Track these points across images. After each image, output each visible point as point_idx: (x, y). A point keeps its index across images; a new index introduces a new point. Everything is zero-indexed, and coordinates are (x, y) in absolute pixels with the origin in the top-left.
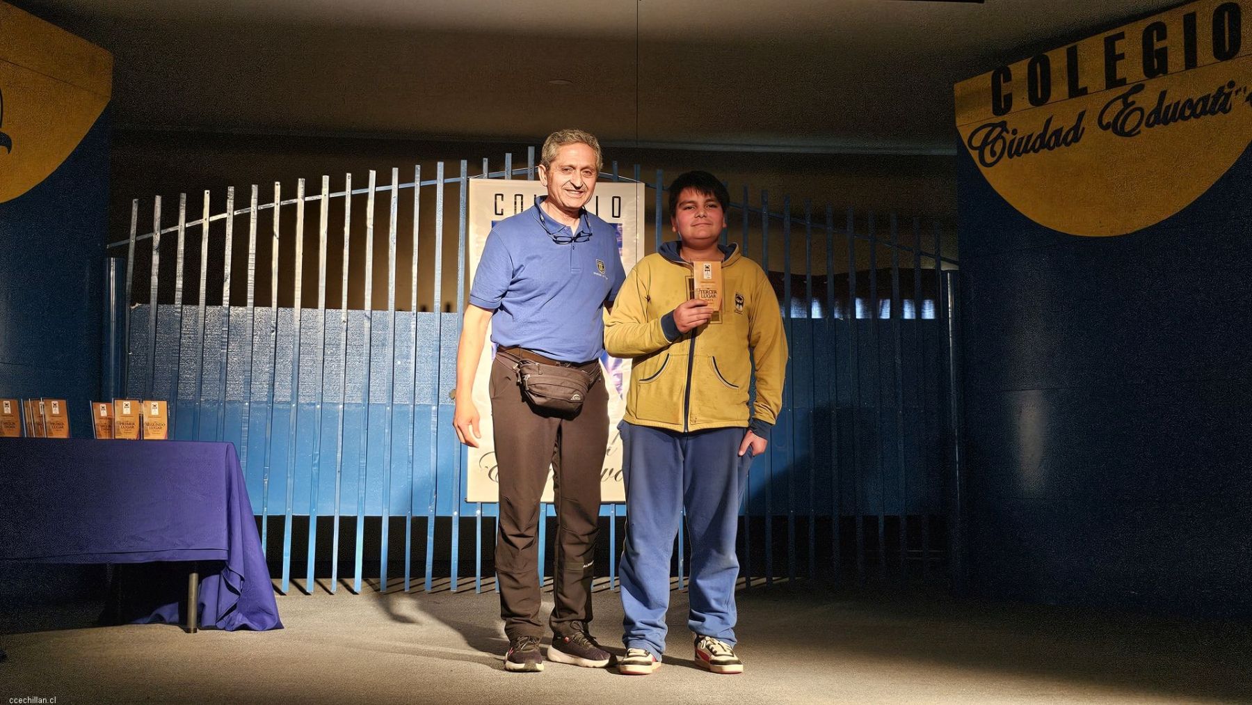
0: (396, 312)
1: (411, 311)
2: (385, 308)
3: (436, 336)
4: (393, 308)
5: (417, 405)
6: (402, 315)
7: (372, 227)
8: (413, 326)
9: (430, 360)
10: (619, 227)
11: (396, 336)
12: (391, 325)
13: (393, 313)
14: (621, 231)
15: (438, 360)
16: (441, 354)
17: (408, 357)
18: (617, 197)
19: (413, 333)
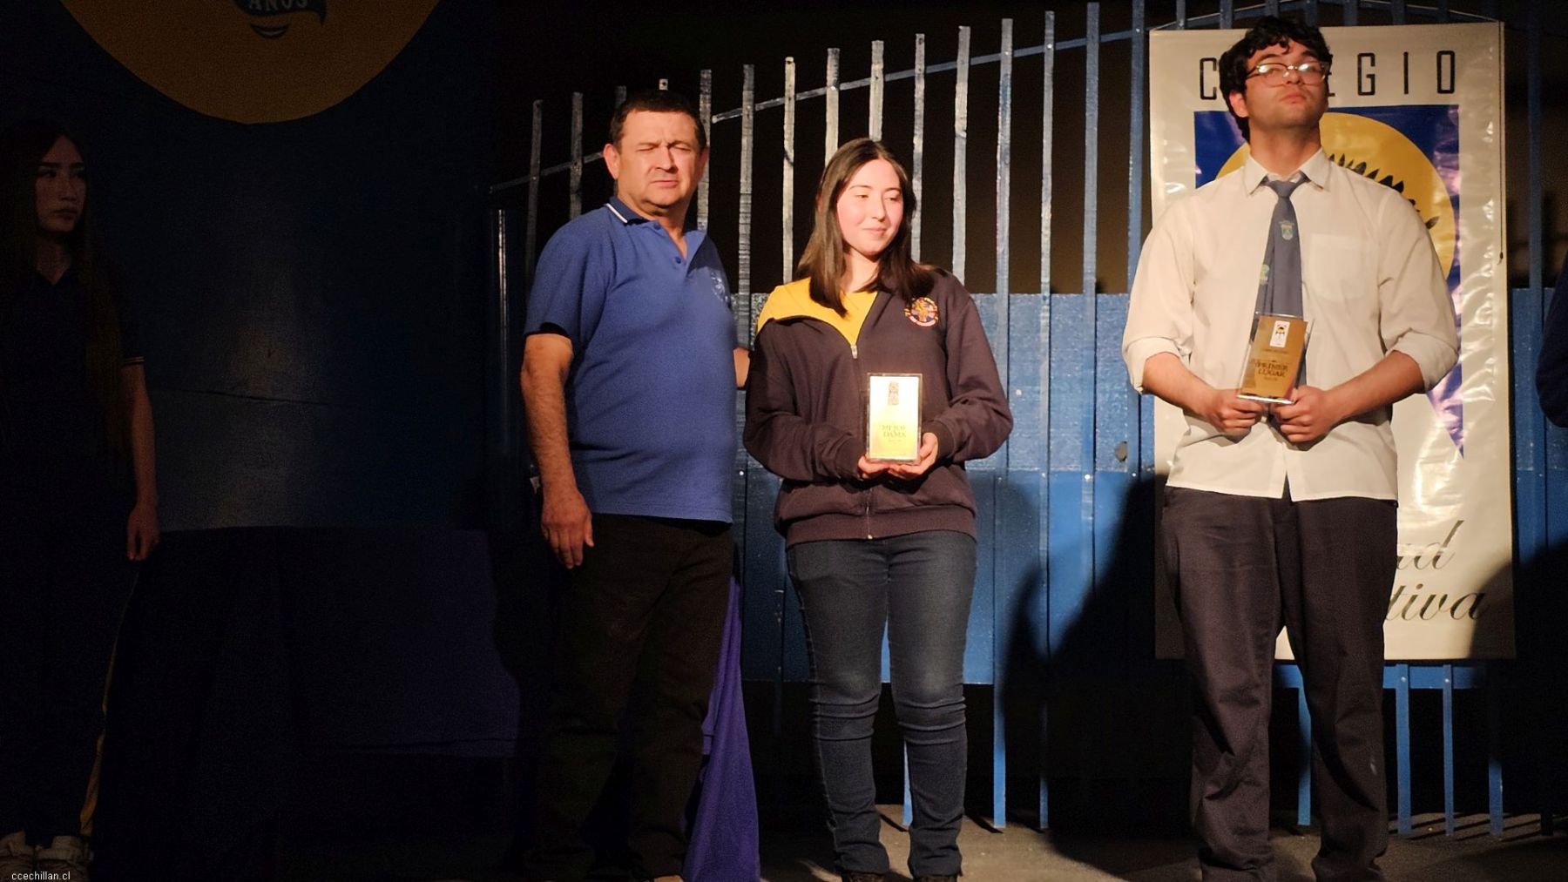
0: (1011, 296)
1: (1040, 292)
2: (991, 289)
3: (1088, 336)
4: (1006, 290)
5: (1055, 473)
6: (1022, 299)
7: (964, 135)
8: (1044, 322)
9: (1077, 387)
10: (1451, 112)
11: (1011, 342)
12: (1003, 321)
13: (1006, 297)
14: (1457, 118)
15: (1092, 386)
16: (1098, 375)
17: (1034, 381)
18: (1446, 53)
19: (1044, 336)
